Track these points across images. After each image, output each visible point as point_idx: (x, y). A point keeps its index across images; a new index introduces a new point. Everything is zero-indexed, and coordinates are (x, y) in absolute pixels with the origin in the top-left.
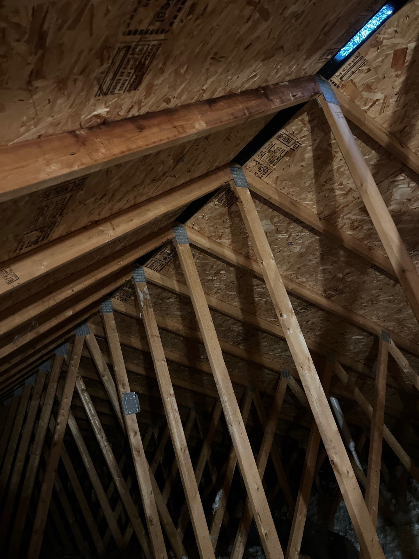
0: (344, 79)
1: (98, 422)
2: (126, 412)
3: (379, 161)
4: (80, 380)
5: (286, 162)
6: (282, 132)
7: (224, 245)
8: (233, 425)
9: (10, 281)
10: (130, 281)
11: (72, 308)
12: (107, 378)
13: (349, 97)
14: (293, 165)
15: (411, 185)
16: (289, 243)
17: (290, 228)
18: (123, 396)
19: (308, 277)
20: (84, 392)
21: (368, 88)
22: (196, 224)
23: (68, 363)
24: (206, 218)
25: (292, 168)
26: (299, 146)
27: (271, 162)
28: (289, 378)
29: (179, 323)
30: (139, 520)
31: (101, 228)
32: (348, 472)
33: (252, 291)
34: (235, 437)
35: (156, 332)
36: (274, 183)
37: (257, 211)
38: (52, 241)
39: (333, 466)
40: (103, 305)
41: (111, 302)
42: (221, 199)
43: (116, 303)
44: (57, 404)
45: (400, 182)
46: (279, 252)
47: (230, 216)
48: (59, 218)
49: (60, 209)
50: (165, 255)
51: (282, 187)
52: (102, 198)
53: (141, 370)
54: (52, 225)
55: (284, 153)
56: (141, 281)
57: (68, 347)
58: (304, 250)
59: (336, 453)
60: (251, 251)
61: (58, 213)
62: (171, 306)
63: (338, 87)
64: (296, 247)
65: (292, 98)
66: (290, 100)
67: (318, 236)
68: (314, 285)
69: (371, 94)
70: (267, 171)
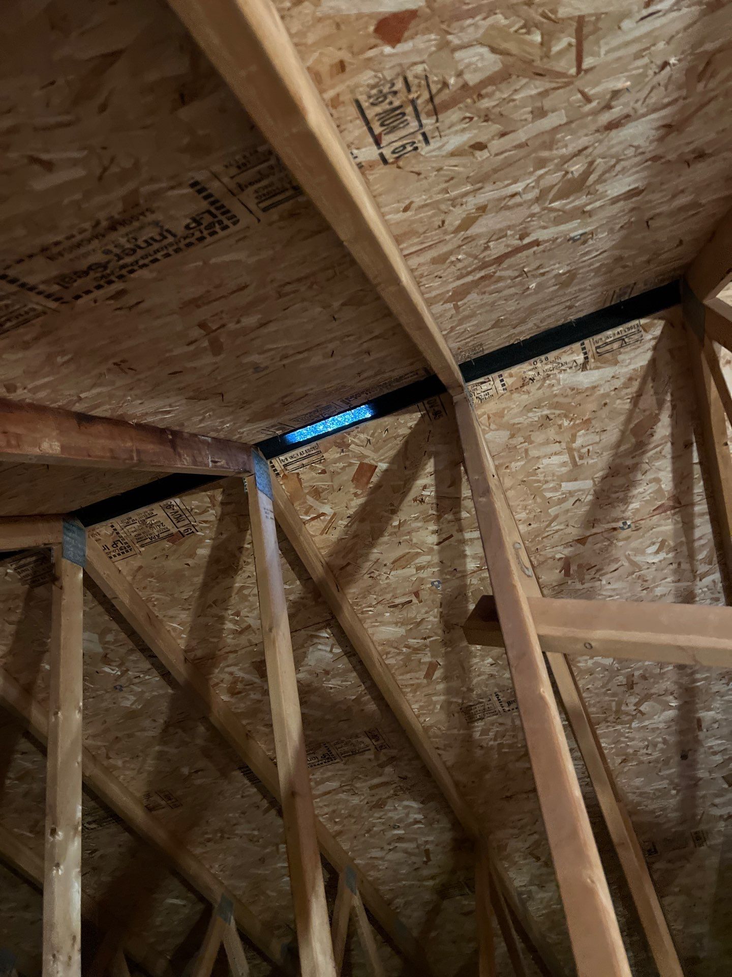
0: (289, 468)
3: (302, 598)
5: (164, 549)
6: (176, 501)
13: (288, 494)
14: (172, 558)
15: (334, 650)
16: (118, 687)
17: (128, 660)
19: (127, 759)
21: (317, 493)
25: (169, 562)
26: (193, 532)
27: (139, 539)
36: (131, 575)
37: (84, 611)
42: (23, 569)
45: (322, 641)
46: (93, 698)
47: (27, 603)
51: (143, 585)
55: (165, 534)
58: (139, 707)
60: (40, 682)
63: (278, 474)
64: (128, 697)
65: (211, 464)
66: (207, 465)
67: (173, 689)
68: (133, 778)
69: (317, 502)
70: (127, 551)
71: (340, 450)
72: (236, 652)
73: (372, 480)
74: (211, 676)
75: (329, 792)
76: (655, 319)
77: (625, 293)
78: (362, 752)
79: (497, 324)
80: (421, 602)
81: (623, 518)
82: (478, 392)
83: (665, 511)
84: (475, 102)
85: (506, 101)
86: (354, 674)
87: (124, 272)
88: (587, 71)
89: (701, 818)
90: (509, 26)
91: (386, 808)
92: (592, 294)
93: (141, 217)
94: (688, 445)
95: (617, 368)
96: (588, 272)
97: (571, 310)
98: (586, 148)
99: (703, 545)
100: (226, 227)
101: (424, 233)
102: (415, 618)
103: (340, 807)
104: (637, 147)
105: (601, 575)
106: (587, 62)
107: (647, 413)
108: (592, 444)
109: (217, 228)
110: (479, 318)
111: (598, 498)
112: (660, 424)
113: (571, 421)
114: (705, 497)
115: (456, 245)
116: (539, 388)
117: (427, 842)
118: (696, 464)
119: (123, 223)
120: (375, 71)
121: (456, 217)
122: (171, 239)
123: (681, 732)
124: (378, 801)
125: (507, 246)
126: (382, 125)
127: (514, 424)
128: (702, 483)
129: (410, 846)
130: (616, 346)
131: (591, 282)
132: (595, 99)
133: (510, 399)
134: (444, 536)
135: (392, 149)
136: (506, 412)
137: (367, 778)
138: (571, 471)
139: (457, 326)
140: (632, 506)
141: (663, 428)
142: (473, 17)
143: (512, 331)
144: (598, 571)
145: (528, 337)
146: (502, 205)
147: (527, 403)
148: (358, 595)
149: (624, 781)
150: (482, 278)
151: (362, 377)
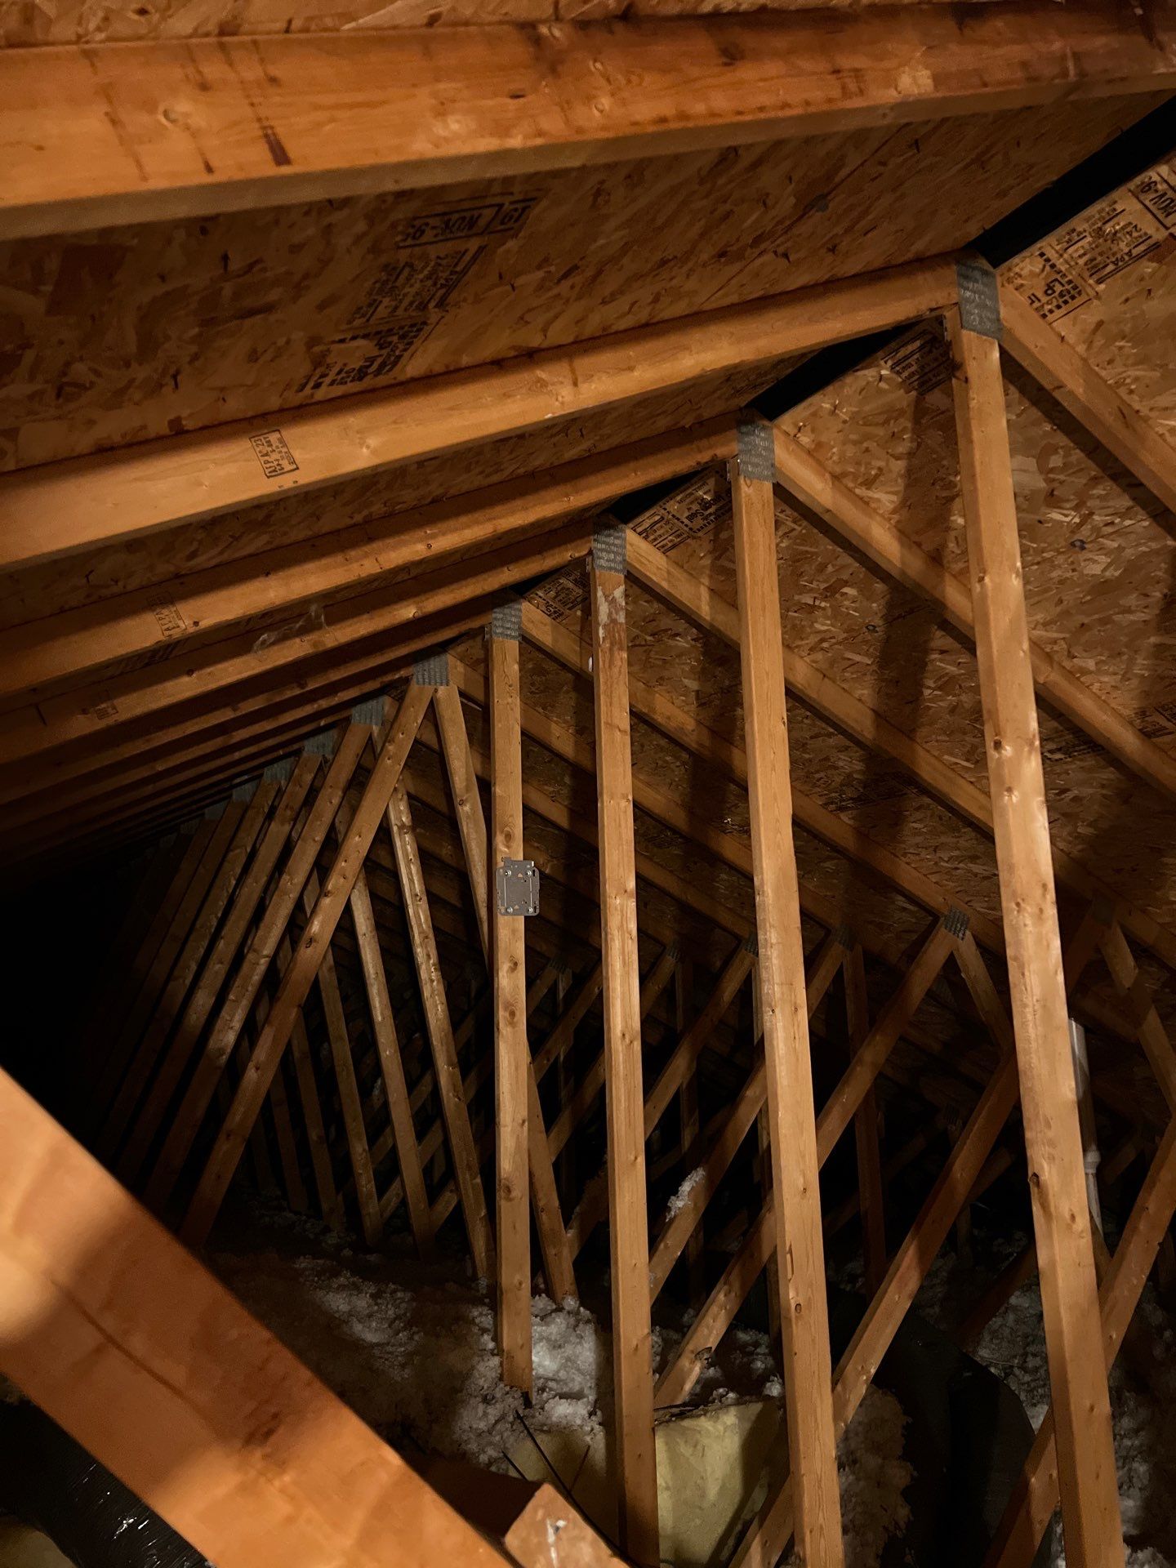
1: (424, 914)
2: (500, 907)
4: (401, 800)
5: (1142, 279)
6: (1159, 172)
7: (875, 510)
8: (777, 1011)
9: (275, 471)
10: (579, 563)
11: (417, 599)
12: (469, 811)
14: (1161, 292)
16: (1078, 544)
17: (1091, 497)
18: (501, 864)
19: (1104, 658)
20: (406, 833)
22: (808, 428)
23: (379, 750)
24: (844, 413)
25: (1156, 302)
27: (1094, 268)
28: (961, 935)
29: (687, 713)
30: (478, 1180)
31: (540, 373)
32: (1073, 1217)
33: (922, 665)
34: (775, 1043)
35: (624, 721)
36: (1084, 342)
37: (1008, 421)
38: (402, 384)
39: (1034, 1190)
40: (497, 614)
41: (520, 610)
42: (904, 365)
43: (531, 615)
44: (331, 846)
46: (1038, 563)
47: (917, 420)
48: (433, 314)
49: (442, 286)
50: (695, 507)
52: (566, 276)
53: (558, 814)
54: (411, 332)
55: (1142, 248)
56: (610, 569)
57: (386, 708)
58: (1117, 574)
59: (1052, 1158)
60: (952, 545)
61: (434, 295)
62: (677, 660)
64: (1096, 558)
67: (1174, 538)
68: (1115, 687)
70: (1073, 298)
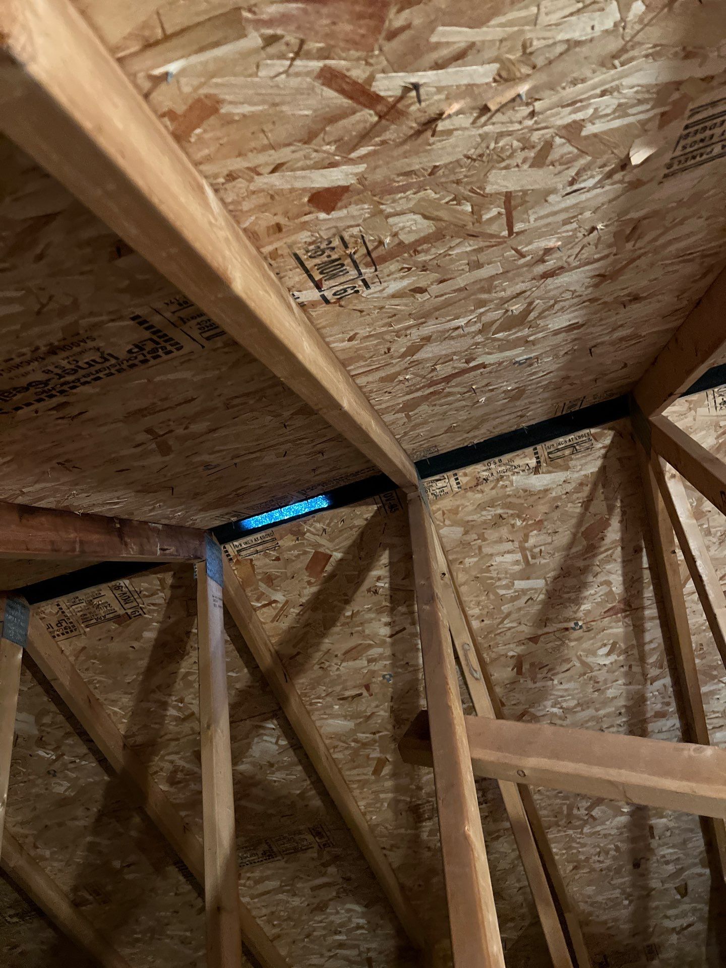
0: (243, 553)
3: (249, 687)
5: (109, 631)
13: (240, 580)
14: (118, 640)
15: (280, 742)
16: (52, 772)
17: (65, 744)
19: (56, 850)
21: (269, 580)
25: (114, 644)
26: (140, 615)
27: (85, 619)
36: (74, 656)
37: (20, 691)
45: (267, 732)
46: (24, 782)
51: (85, 667)
55: (111, 615)
58: (73, 794)
63: (231, 559)
64: (62, 783)
65: (159, 552)
66: (155, 553)
67: (109, 776)
68: (60, 871)
69: (270, 590)
70: (72, 631)
71: (295, 538)
72: (177, 739)
73: (326, 569)
74: (151, 764)
75: (268, 892)
76: (605, 429)
77: (576, 405)
78: (306, 849)
79: (450, 430)
80: (371, 695)
81: (574, 619)
82: (434, 488)
83: (616, 614)
84: (411, 256)
85: (442, 255)
86: (300, 768)
87: (65, 388)
88: (518, 233)
89: (653, 931)
90: (439, 199)
91: (328, 911)
92: (541, 406)
93: (82, 344)
94: (638, 550)
95: (568, 473)
96: (536, 388)
97: (523, 419)
98: (524, 292)
99: (654, 649)
100: (170, 352)
101: (371, 357)
102: (365, 711)
103: (280, 908)
104: (574, 292)
105: (553, 675)
106: (518, 227)
107: (598, 517)
108: (544, 545)
109: (160, 352)
110: (432, 425)
111: (550, 598)
112: (610, 529)
113: (523, 521)
114: (654, 601)
115: (403, 367)
116: (492, 489)
117: (369, 950)
118: (646, 568)
119: (63, 348)
120: (311, 231)
121: (400, 346)
122: (113, 361)
123: (633, 840)
124: (318, 904)
125: (455, 368)
126: (321, 273)
127: (468, 521)
128: (651, 588)
129: (351, 953)
130: (567, 452)
131: (540, 397)
132: (529, 255)
133: (464, 497)
134: (397, 629)
135: (333, 292)
136: (460, 509)
137: (309, 878)
138: (524, 570)
139: (410, 431)
140: (583, 607)
141: (613, 533)
142: (404, 192)
143: (466, 435)
144: (549, 670)
145: (482, 441)
146: (445, 336)
147: (480, 502)
148: (307, 686)
149: (575, 889)
150: (431, 393)
151: (317, 472)
